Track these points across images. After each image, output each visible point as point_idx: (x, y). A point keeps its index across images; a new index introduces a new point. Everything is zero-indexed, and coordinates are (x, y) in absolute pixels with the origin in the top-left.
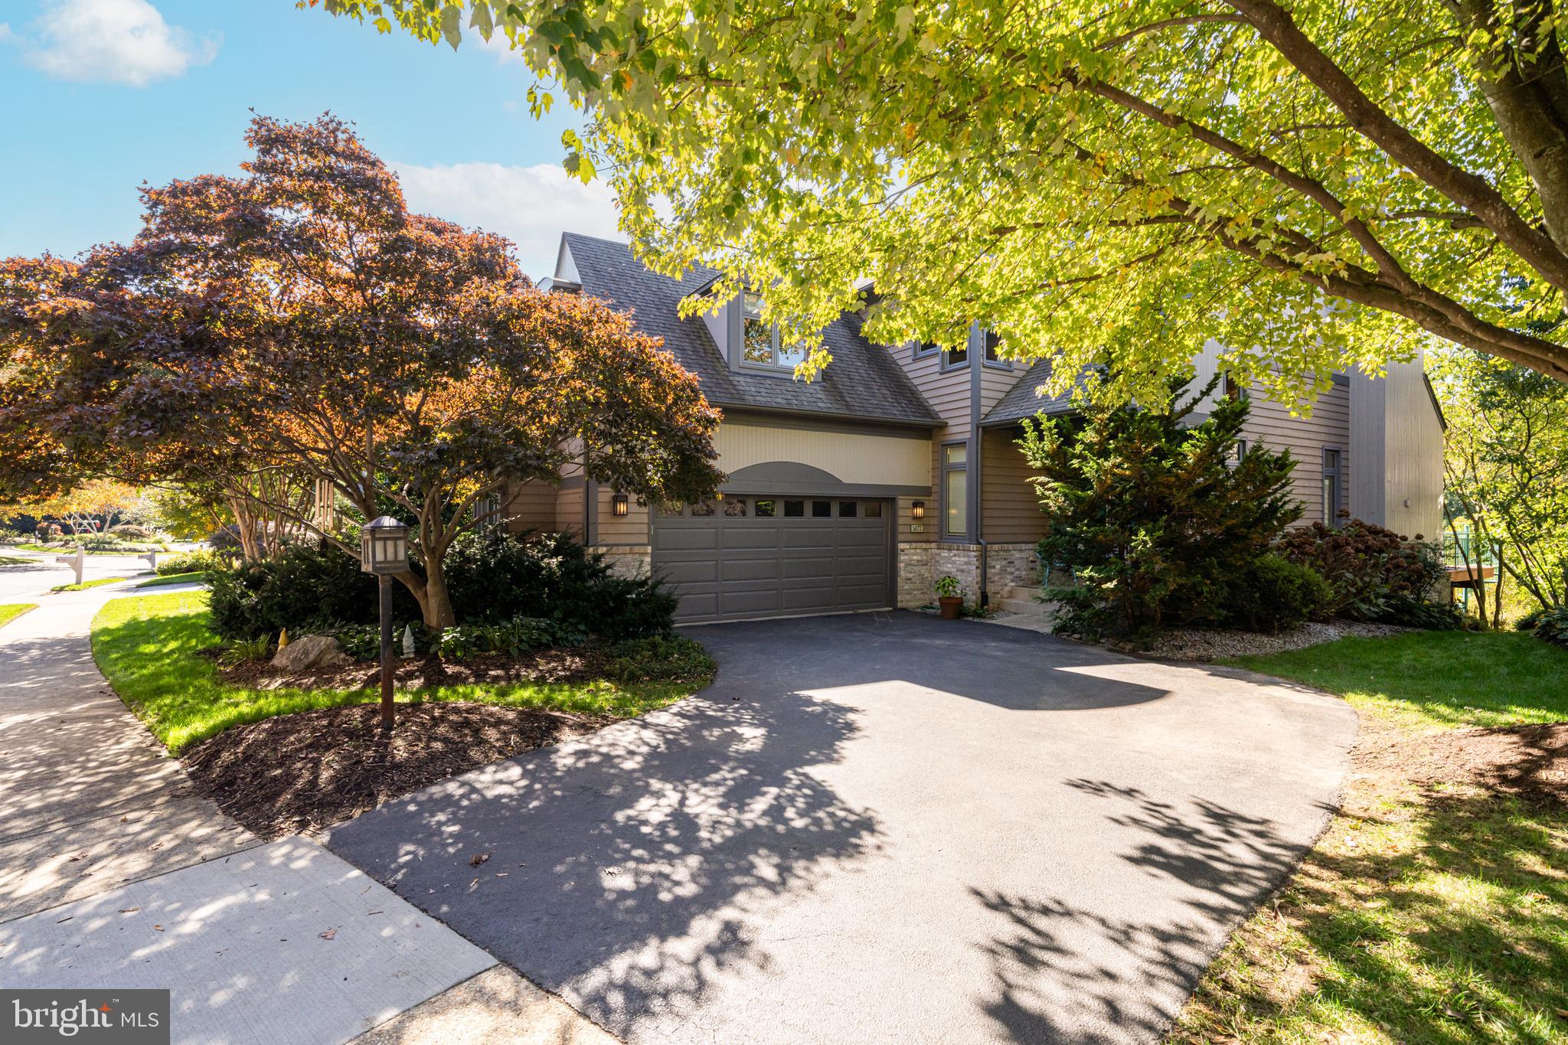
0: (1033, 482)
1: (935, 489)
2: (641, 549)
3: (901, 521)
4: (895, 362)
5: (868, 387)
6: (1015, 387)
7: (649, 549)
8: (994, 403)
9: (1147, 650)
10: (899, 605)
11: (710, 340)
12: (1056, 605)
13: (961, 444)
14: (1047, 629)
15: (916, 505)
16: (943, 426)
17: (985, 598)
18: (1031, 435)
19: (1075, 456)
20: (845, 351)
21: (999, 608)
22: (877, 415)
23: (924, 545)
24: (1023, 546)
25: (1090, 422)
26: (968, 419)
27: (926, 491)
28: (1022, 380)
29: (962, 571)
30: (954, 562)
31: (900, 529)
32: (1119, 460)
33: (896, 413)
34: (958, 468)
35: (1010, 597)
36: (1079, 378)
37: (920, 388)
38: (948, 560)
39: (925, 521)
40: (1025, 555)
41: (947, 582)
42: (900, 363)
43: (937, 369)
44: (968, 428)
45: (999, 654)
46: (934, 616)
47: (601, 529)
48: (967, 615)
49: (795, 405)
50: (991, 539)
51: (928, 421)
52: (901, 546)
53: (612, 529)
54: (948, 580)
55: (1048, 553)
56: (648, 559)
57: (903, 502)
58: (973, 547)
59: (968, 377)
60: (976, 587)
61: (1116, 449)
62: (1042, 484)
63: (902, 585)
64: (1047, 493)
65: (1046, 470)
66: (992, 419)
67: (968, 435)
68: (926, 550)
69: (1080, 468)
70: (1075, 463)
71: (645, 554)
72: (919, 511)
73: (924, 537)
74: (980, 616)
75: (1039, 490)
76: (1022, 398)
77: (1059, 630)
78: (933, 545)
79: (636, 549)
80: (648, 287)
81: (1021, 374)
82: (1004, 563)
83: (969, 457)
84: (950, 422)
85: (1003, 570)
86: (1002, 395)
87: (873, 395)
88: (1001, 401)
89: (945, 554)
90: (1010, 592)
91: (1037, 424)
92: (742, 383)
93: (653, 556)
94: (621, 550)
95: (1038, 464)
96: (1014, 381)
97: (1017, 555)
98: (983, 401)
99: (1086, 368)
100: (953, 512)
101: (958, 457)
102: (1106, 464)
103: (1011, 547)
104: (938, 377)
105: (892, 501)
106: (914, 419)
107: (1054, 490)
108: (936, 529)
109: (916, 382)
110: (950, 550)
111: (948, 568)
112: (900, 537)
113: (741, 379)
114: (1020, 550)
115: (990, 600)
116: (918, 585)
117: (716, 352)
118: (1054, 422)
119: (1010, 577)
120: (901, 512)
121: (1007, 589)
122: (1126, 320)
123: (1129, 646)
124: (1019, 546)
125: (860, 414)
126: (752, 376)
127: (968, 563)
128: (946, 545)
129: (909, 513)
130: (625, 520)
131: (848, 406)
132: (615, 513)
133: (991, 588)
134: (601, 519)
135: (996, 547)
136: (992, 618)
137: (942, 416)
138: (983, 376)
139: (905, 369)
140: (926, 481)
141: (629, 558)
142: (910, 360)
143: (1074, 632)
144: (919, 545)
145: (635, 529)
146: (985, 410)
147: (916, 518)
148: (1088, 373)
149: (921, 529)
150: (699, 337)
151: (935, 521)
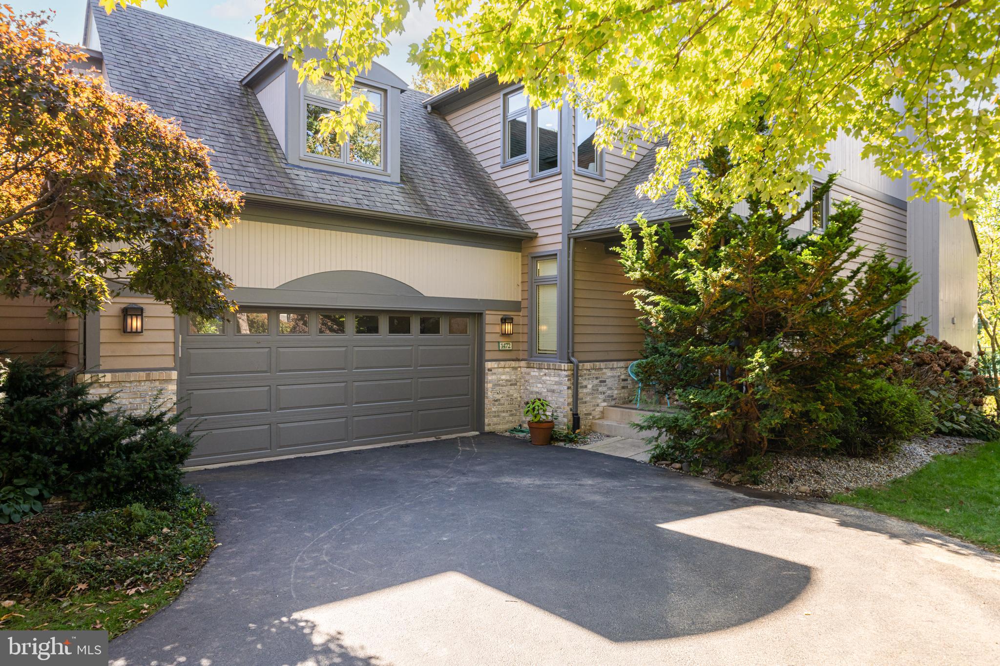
0: (632, 295)
1: (524, 304)
2: (164, 375)
3: (488, 338)
4: (483, 169)
5: (452, 192)
6: (607, 198)
7: (174, 375)
8: (586, 213)
9: (755, 483)
10: (487, 429)
11: (267, 128)
12: (654, 432)
13: (553, 256)
14: (644, 457)
15: (504, 320)
16: (533, 237)
17: (576, 420)
18: (629, 243)
19: (677, 266)
20: (429, 154)
21: (591, 430)
22: (462, 221)
23: (513, 364)
24: (615, 364)
25: (695, 227)
26: (559, 229)
27: (516, 306)
28: (614, 191)
29: (553, 391)
30: (544, 382)
31: (488, 347)
32: (729, 270)
33: (482, 220)
34: (548, 282)
35: (602, 418)
36: (684, 176)
37: (510, 197)
38: (539, 379)
39: (515, 338)
40: (617, 373)
41: (535, 405)
42: (489, 170)
43: (527, 176)
44: (559, 238)
45: (597, 498)
46: (523, 442)
47: (104, 350)
48: (558, 440)
49: (366, 205)
50: (583, 357)
51: (516, 231)
52: (489, 365)
53: (120, 350)
54: (538, 403)
55: (646, 375)
56: (173, 387)
57: (491, 318)
58: (564, 366)
59: (559, 185)
60: (568, 408)
61: (727, 256)
62: (643, 298)
63: (490, 408)
64: (648, 308)
65: (644, 282)
66: (584, 229)
67: (559, 247)
68: (515, 368)
69: (686, 279)
70: (680, 273)
71: (168, 381)
72: (508, 328)
73: (513, 355)
74: (571, 441)
75: (638, 305)
76: (614, 208)
77: (657, 458)
78: (523, 363)
79: (155, 375)
80: (194, 65)
81: (613, 185)
82: (596, 382)
83: (560, 270)
84: (541, 233)
85: (595, 390)
86: (593, 206)
87: (459, 201)
88: (592, 212)
89: (535, 373)
90: (602, 412)
91: (636, 231)
92: (302, 178)
93: (180, 382)
94: (133, 376)
95: (637, 275)
96: (606, 192)
97: (609, 373)
98: (575, 211)
99: (692, 164)
100: (543, 328)
101: (549, 270)
102: (715, 274)
103: (602, 365)
104: (528, 185)
105: (478, 316)
106: (500, 228)
107: (656, 304)
108: (525, 346)
109: (504, 190)
110: (540, 368)
111: (538, 387)
112: (488, 356)
113: (301, 173)
114: (612, 369)
115: (582, 422)
116: (507, 407)
117: (272, 142)
118: (654, 228)
119: (602, 397)
120: (488, 329)
121: (599, 409)
122: (762, 83)
123: (736, 478)
124: (610, 364)
125: (442, 219)
126: (315, 171)
127: (559, 383)
128: (536, 364)
129: (497, 329)
130: (139, 339)
131: (429, 210)
132: (125, 330)
133: (582, 410)
134: (104, 336)
135: (588, 365)
136: (585, 443)
137: (532, 226)
138: (575, 184)
139: (494, 177)
140: (516, 296)
141: (145, 386)
142: (498, 168)
143: (673, 461)
144: (508, 363)
145: (156, 349)
146: (576, 220)
147: (504, 335)
148: (695, 170)
149: (509, 346)
150: (253, 124)
151: (525, 338)
